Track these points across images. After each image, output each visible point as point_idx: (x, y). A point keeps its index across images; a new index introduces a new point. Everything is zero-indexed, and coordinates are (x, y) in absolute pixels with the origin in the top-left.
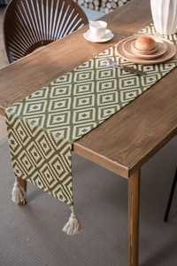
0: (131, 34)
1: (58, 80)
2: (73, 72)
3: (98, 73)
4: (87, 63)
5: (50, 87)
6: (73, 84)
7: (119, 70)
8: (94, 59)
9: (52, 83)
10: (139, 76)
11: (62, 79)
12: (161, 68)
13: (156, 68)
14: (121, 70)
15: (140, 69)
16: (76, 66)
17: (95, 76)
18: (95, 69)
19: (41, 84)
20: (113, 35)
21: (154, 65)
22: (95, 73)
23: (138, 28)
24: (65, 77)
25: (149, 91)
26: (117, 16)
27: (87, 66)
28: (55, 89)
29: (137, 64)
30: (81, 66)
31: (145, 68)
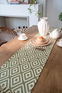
0: (33, 37)
1: (12, 58)
2: (17, 53)
3: (27, 52)
4: (22, 48)
5: (9, 61)
6: (19, 58)
7: (34, 50)
8: (24, 46)
9: (10, 60)
10: (43, 51)
11: (13, 57)
12: (49, 46)
13: (47, 47)
14: (35, 49)
15: (42, 48)
16: (18, 50)
17: (26, 53)
18: (25, 50)
19: (5, 61)
20: (27, 38)
21: (46, 46)
22: (26, 52)
23: (34, 35)
24: (15, 56)
25: (50, 57)
26: (27, 32)
27: (22, 49)
28: (11, 62)
29: (40, 46)
30: (20, 50)
31: (43, 47)
